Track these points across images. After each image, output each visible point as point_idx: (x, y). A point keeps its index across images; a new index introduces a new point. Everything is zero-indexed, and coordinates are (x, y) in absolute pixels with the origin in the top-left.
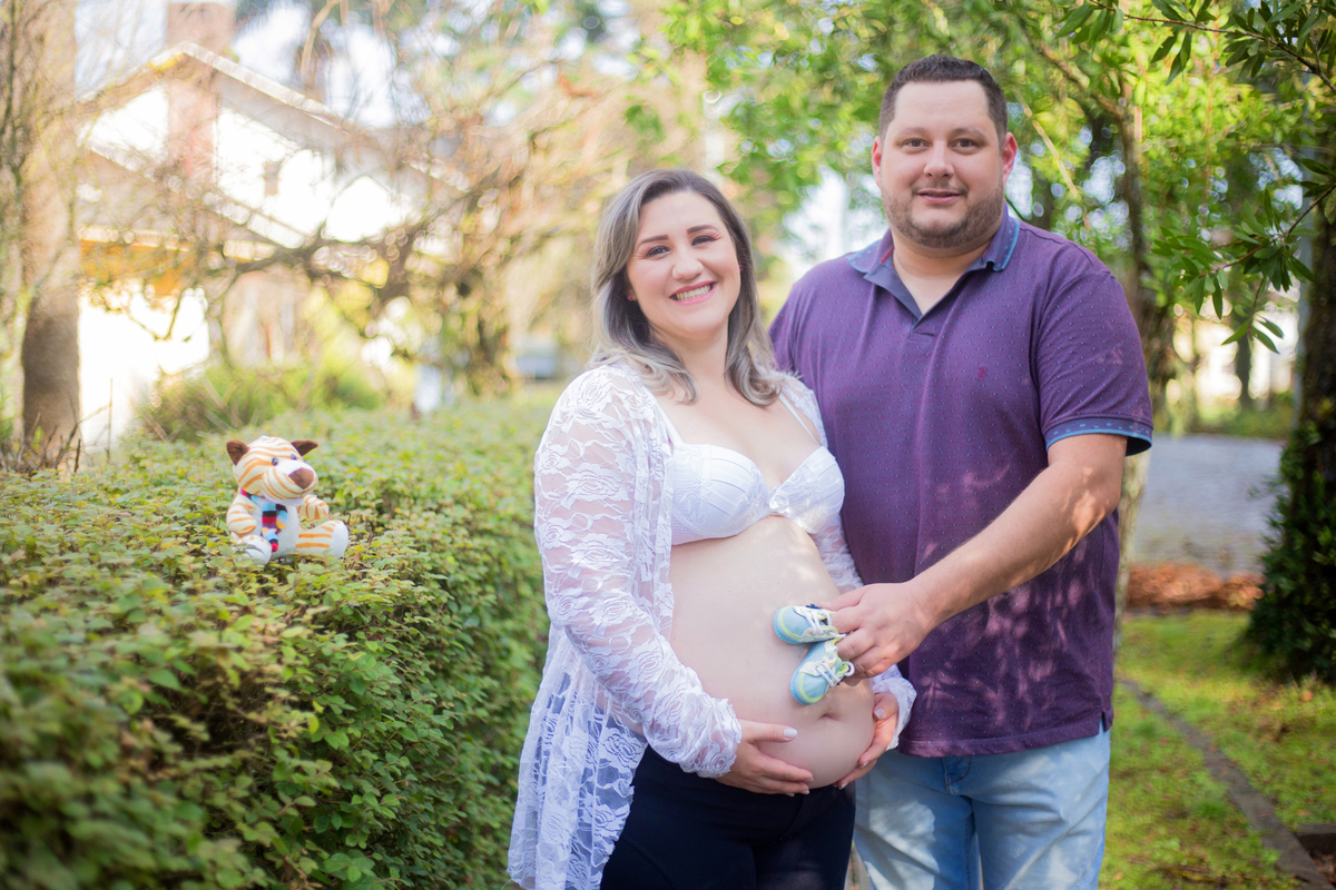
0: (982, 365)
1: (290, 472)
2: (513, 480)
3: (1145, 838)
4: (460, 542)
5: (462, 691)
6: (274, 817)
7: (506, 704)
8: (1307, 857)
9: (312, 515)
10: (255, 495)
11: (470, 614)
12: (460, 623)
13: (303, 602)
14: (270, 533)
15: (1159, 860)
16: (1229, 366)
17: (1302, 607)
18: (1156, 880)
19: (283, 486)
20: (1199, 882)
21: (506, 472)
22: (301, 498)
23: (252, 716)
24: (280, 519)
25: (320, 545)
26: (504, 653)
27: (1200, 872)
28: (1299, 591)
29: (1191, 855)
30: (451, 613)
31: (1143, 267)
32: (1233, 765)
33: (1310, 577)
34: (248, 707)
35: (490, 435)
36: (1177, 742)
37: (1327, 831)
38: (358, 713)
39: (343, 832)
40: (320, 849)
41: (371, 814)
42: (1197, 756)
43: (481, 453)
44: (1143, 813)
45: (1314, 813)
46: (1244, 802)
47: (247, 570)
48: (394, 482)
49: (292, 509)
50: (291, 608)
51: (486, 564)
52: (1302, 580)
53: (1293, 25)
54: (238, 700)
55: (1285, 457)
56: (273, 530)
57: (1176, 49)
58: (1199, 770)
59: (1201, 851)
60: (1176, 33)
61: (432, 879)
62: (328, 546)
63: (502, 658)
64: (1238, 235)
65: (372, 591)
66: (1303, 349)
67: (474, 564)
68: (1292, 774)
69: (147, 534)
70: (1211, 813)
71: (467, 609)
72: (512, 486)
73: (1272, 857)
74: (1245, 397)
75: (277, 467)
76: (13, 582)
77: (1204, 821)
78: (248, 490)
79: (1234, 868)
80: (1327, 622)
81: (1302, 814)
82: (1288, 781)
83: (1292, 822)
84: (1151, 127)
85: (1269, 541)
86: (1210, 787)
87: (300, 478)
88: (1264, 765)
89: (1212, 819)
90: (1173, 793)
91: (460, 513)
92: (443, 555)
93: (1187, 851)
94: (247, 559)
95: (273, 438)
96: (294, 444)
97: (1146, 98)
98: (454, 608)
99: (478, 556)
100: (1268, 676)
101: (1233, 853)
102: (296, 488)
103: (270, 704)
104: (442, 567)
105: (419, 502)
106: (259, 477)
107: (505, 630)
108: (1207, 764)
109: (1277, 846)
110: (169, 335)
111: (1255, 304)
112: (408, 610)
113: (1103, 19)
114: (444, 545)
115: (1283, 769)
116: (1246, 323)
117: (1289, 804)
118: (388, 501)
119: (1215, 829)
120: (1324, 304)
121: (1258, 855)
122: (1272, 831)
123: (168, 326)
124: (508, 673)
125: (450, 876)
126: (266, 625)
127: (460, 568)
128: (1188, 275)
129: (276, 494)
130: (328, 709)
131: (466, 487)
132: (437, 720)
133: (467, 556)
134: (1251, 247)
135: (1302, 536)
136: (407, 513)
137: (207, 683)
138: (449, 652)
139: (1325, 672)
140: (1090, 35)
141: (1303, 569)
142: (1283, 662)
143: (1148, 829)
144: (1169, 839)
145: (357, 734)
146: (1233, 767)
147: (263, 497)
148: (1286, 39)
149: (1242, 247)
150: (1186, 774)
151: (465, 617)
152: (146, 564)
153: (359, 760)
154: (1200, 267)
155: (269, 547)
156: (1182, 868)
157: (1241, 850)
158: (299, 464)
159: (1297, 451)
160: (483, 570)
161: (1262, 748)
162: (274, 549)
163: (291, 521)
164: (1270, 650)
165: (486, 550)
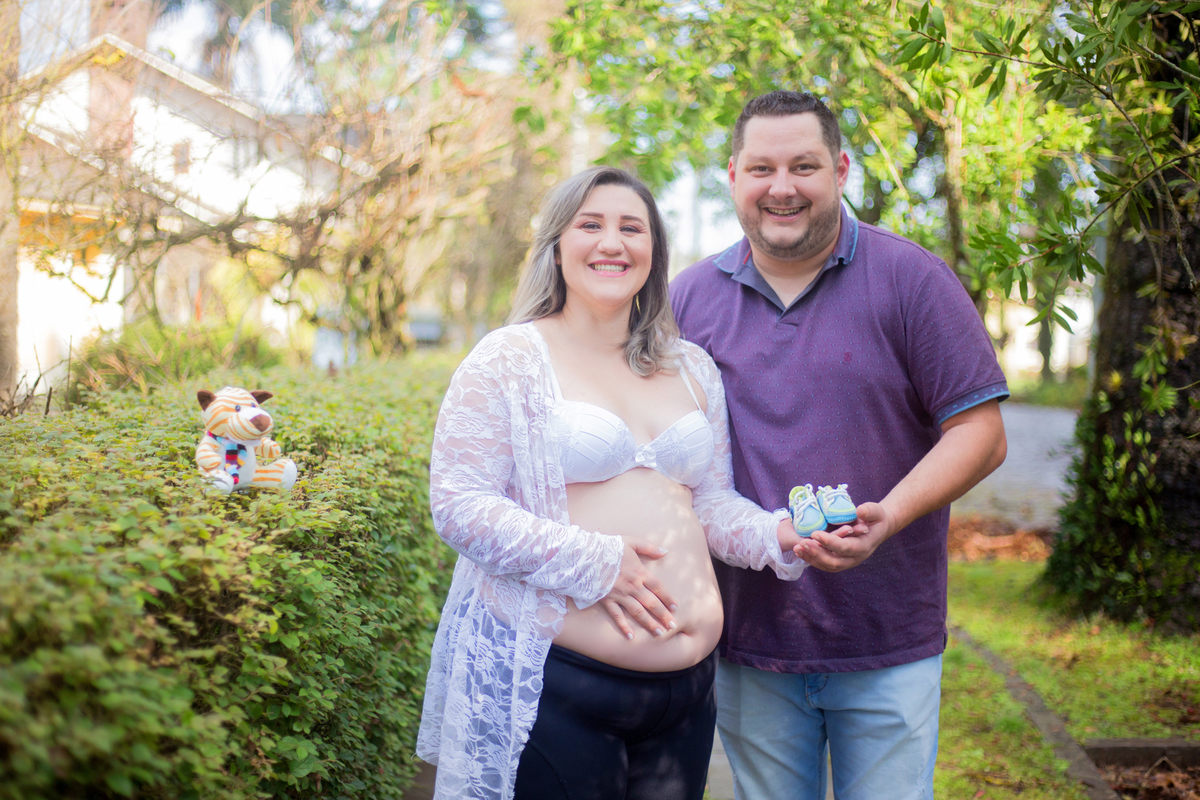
0: (847, 351)
1: (251, 417)
2: (422, 429)
3: (954, 748)
4: (382, 480)
5: (381, 607)
6: (242, 702)
7: (413, 622)
8: (1092, 766)
9: (266, 454)
10: (220, 436)
11: (389, 542)
12: (381, 549)
13: (264, 526)
14: (232, 468)
15: (967, 767)
16: (1032, 343)
17: (1092, 553)
18: (963, 783)
19: (245, 429)
20: (1000, 786)
21: (415, 423)
22: (259, 439)
23: (229, 617)
24: (240, 457)
25: (274, 480)
26: (412, 577)
27: (1001, 778)
28: (1090, 539)
29: (992, 764)
30: (374, 541)
31: (960, 256)
32: (1030, 688)
33: (1100, 527)
34: (224, 611)
35: (399, 390)
36: (983, 668)
37: (1110, 745)
38: (306, 619)
39: (291, 719)
40: (273, 733)
41: (314, 705)
42: (999, 680)
43: (391, 406)
44: (952, 727)
45: (1100, 729)
46: (1040, 719)
47: (215, 498)
48: (325, 429)
49: (250, 449)
50: (256, 530)
51: (402, 500)
52: (1093, 530)
53: (1092, 57)
54: (216, 605)
55: (1080, 423)
56: (235, 466)
57: (993, 77)
58: (1001, 692)
59: (1002, 760)
60: (993, 64)
61: (354, 767)
62: (279, 480)
63: (411, 582)
64: (1042, 234)
65: (319, 518)
66: (1096, 330)
67: (392, 499)
68: (1081, 696)
69: (131, 467)
70: (1011, 728)
71: (386, 538)
72: (420, 434)
73: (1063, 765)
74: (1047, 372)
75: (239, 413)
76: (26, 504)
77: (1005, 734)
78: (214, 432)
79: (1030, 774)
80: (1113, 566)
81: (1089, 730)
82: (1077, 701)
83: (1080, 737)
84: (970, 135)
85: (1065, 496)
86: (1010, 706)
87: (259, 423)
88: (1057, 688)
89: (1012, 733)
90: (979, 711)
91: (381, 456)
92: (369, 491)
93: (990, 760)
94: (215, 490)
95: (236, 389)
96: (253, 394)
97: (966, 111)
98: (376, 537)
99: (396, 493)
100: (1062, 613)
101: (1029, 762)
102: (255, 431)
103: (244, 607)
104: (368, 501)
105: (345, 446)
106: (224, 421)
107: (413, 557)
108: (1008, 687)
109: (1067, 756)
110: (106, 297)
111: (1055, 289)
112: (342, 536)
113: (933, 50)
114: (369, 483)
115: (1072, 692)
116: (1048, 307)
117: (1078, 721)
118: (321, 444)
119: (1014, 742)
120: (1115, 292)
121: (1051, 764)
122: (1063, 744)
123: (105, 289)
124: (415, 594)
125: (366, 766)
126: (238, 543)
127: (381, 502)
128: (999, 266)
129: (238, 436)
130: (284, 616)
131: (385, 434)
132: (364, 629)
133: (386, 493)
134: (1052, 244)
135: (1094, 491)
136: (338, 455)
137: (192, 589)
138: (372, 574)
139: (1111, 609)
140: (923, 63)
141: (1093, 521)
142: (1075, 601)
143: (957, 741)
144: (974, 749)
145: (306, 637)
146: (1029, 690)
147: (227, 438)
148: (1085, 70)
149: (1045, 244)
150: (990, 694)
151: (385, 544)
152: (133, 491)
153: (307, 659)
154: (1010, 260)
155: (232, 480)
156: (985, 774)
157: (1036, 759)
158: (258, 411)
159: (1091, 418)
160: (400, 505)
161: (1056, 674)
162: (236, 482)
163: (248, 459)
164: (1063, 590)
165: (401, 489)
